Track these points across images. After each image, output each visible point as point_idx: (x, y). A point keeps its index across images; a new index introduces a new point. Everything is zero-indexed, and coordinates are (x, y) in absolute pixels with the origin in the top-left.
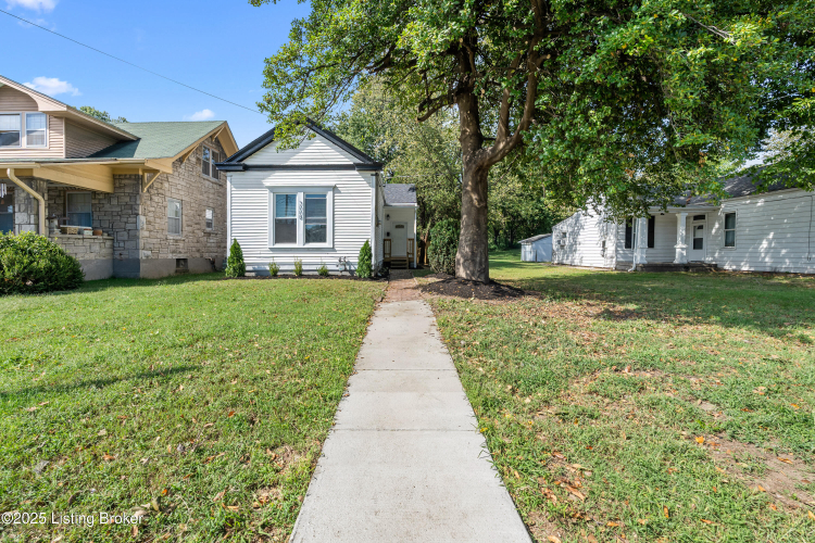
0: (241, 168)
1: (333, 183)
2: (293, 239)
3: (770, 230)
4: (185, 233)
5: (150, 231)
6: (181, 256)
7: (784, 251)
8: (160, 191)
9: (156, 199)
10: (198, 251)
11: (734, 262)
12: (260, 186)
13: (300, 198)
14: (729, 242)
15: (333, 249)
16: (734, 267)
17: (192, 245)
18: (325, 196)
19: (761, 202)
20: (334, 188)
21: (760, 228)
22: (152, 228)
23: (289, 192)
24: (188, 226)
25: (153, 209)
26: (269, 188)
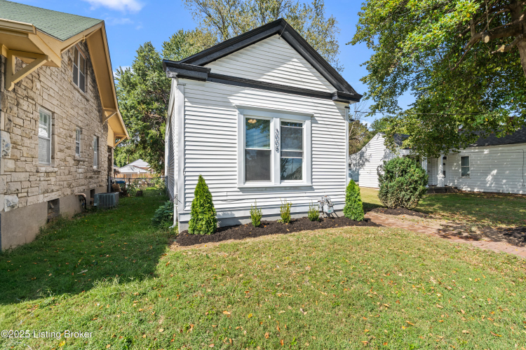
0: (205, 76)
1: (310, 112)
2: (267, 177)
3: (495, 168)
4: (57, 162)
5: (17, 160)
6: (53, 196)
7: (504, 181)
8: (31, 94)
9: (24, 104)
10: (69, 186)
11: (469, 186)
12: (227, 105)
13: (275, 125)
14: (464, 174)
15: (310, 188)
16: (469, 189)
17: (63, 177)
18: (301, 125)
19: (486, 151)
20: (311, 117)
21: (488, 166)
22: (18, 154)
23: (263, 116)
24: (61, 151)
25: (20, 122)
26: (240, 108)
